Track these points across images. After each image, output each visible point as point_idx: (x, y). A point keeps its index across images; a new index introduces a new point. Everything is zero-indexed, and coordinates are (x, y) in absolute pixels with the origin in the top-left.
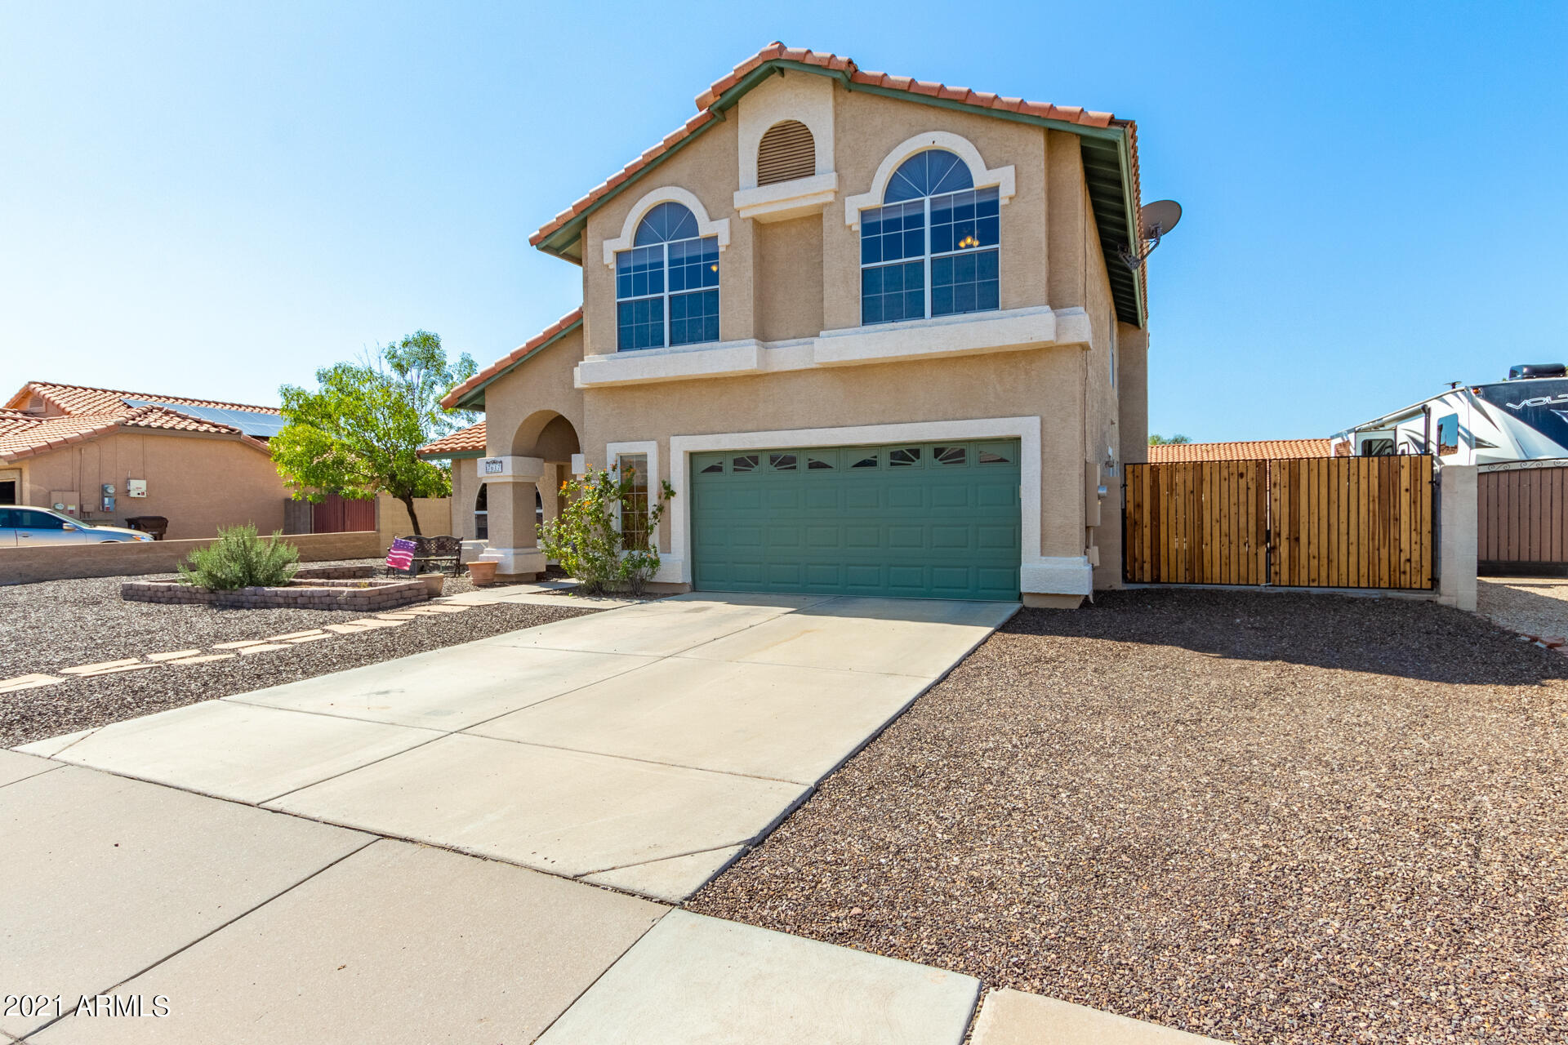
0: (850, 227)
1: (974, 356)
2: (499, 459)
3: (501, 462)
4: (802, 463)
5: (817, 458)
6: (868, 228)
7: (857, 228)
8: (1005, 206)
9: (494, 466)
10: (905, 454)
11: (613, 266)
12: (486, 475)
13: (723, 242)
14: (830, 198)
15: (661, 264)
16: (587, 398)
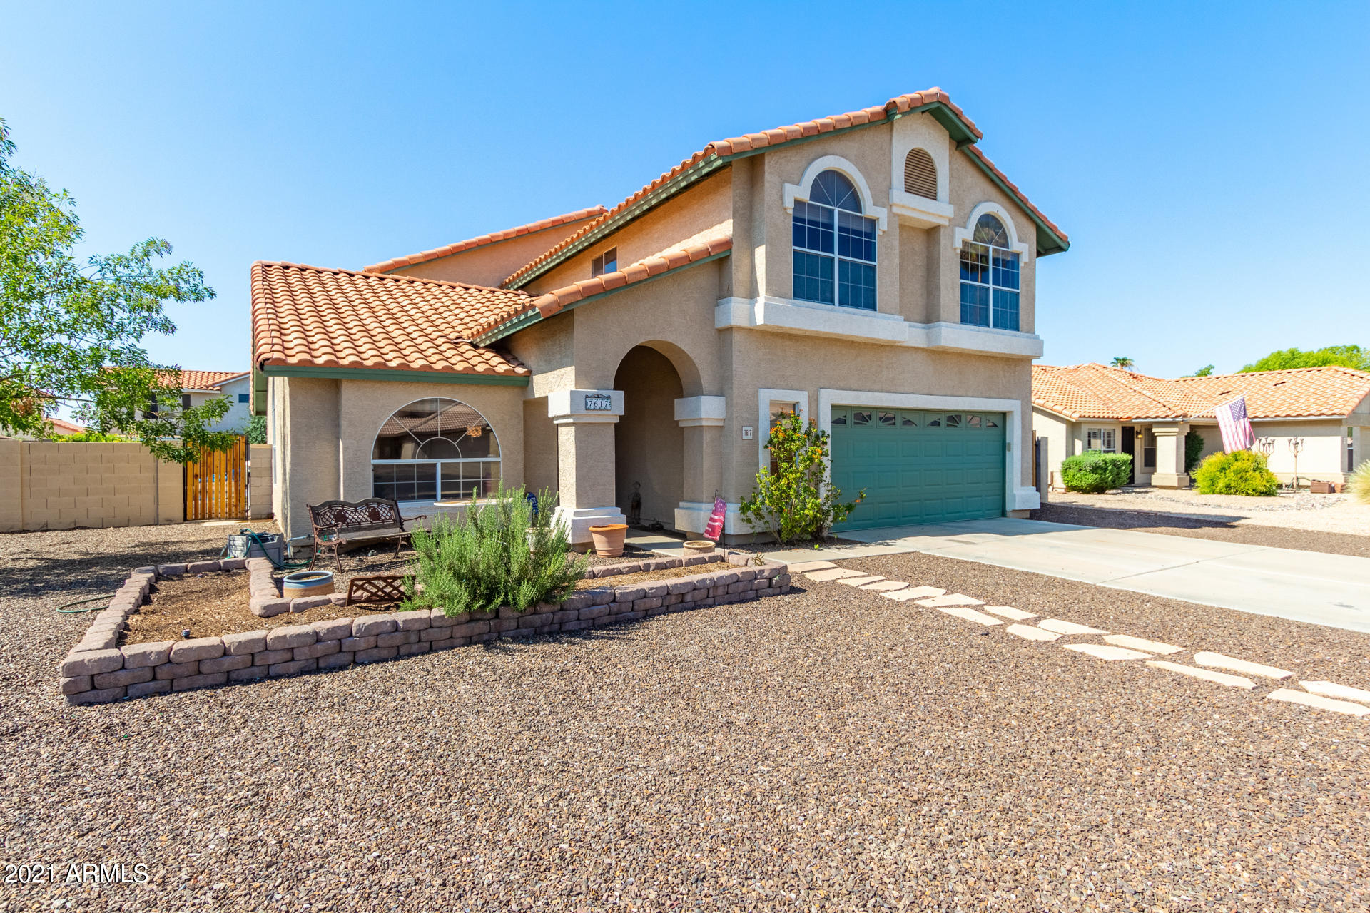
0: (955, 249)
1: (993, 357)
2: (605, 393)
3: (608, 397)
4: (898, 421)
5: (908, 417)
6: (964, 254)
7: (959, 251)
8: (1022, 267)
9: (598, 402)
10: (954, 418)
11: (790, 212)
12: (584, 412)
13: (882, 226)
14: (947, 223)
15: (831, 227)
16: (737, 337)
